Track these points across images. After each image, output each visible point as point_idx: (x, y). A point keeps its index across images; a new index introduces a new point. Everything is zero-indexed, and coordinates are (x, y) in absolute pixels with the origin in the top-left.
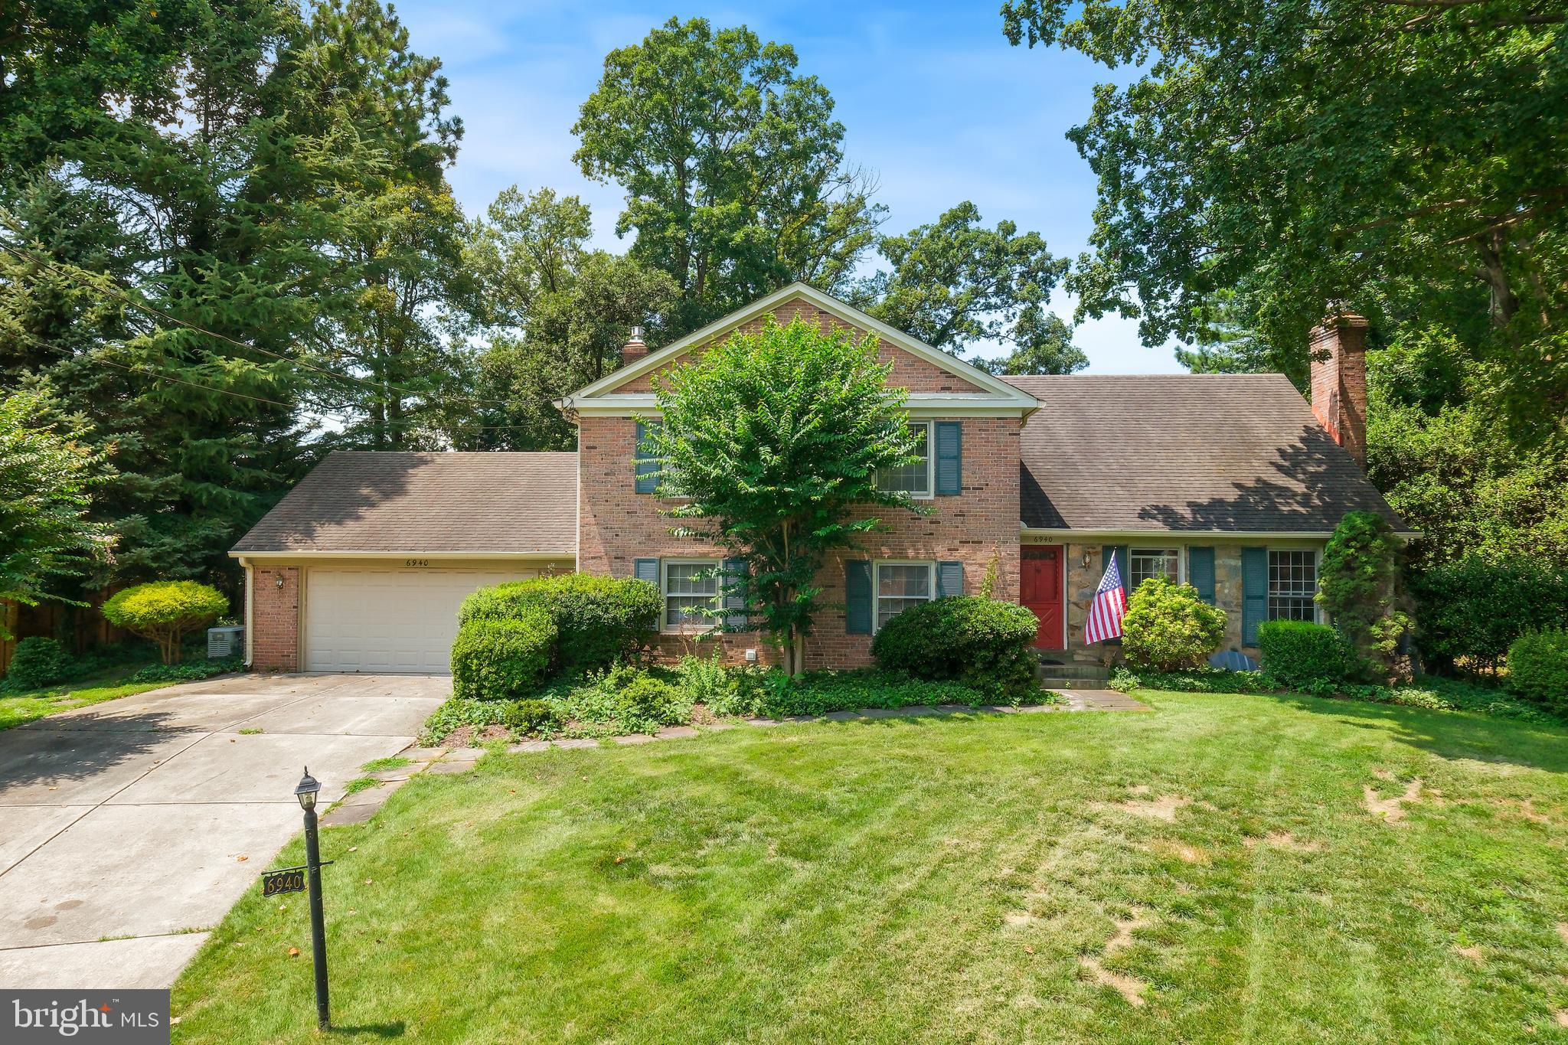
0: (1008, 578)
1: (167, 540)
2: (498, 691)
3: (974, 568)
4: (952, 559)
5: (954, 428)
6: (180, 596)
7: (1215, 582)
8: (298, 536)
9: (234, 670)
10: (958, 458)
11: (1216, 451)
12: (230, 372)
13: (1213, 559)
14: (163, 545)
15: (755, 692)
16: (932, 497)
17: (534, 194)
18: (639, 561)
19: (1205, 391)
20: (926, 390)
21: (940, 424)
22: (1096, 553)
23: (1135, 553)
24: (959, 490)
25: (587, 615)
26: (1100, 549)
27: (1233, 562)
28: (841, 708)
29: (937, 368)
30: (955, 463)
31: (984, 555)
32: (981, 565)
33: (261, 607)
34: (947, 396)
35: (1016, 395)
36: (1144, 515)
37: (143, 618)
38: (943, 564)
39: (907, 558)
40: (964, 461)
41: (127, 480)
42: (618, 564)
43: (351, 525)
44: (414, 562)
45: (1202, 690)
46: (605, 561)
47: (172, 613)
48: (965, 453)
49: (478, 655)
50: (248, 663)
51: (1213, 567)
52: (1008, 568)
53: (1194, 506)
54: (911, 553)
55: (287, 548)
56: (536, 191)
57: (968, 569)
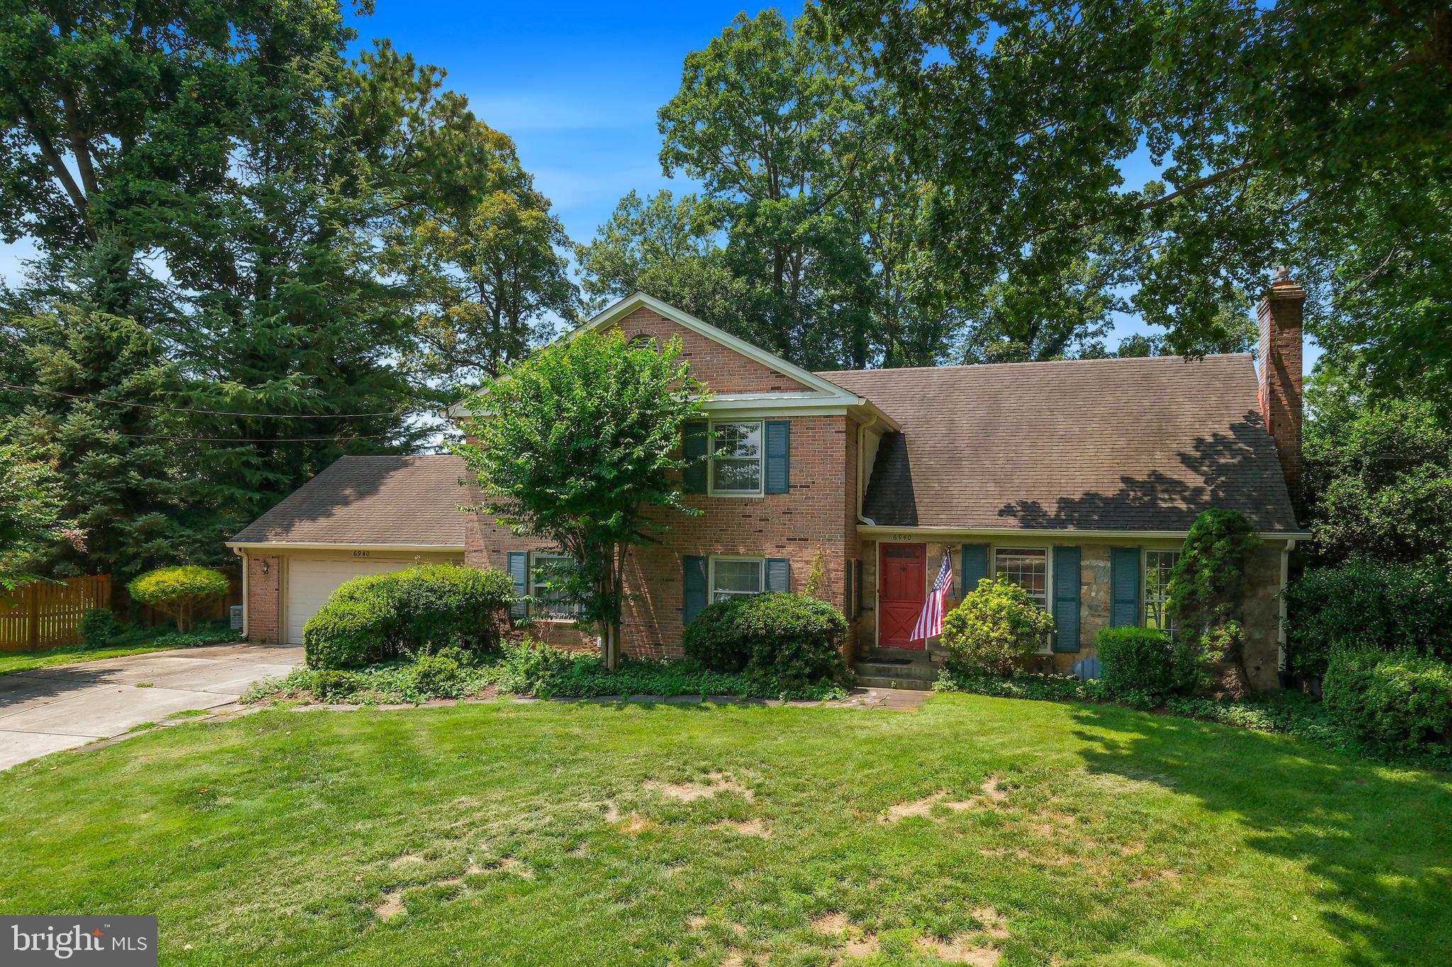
0: (833, 575)
1: (188, 532)
2: (331, 663)
3: (800, 565)
4: (779, 556)
5: (782, 428)
6: (183, 579)
7: (1080, 584)
8: (279, 530)
9: (234, 640)
10: (787, 456)
11: (1122, 442)
12: (227, 394)
13: (1080, 559)
14: (182, 536)
15: (541, 673)
16: (762, 495)
17: (653, 198)
18: (511, 554)
19: (1146, 377)
20: (757, 391)
21: (771, 424)
22: (956, 552)
23: (1000, 552)
24: (788, 487)
25: (423, 601)
26: (959, 547)
27: (1102, 564)
28: (615, 693)
29: (768, 369)
30: (782, 461)
31: (811, 553)
32: (807, 562)
33: (253, 589)
34: (774, 396)
35: (838, 393)
36: (1007, 511)
37: (152, 595)
38: (770, 560)
39: (738, 554)
40: (792, 459)
41: (151, 484)
42: (495, 556)
43: (323, 522)
44: (359, 552)
45: (1016, 696)
46: (485, 554)
47: (174, 591)
48: (793, 452)
49: (317, 631)
50: (244, 635)
51: (1079, 568)
52: (832, 566)
53: (1065, 504)
54: (742, 550)
55: (267, 540)
56: (654, 194)
57: (795, 566)
